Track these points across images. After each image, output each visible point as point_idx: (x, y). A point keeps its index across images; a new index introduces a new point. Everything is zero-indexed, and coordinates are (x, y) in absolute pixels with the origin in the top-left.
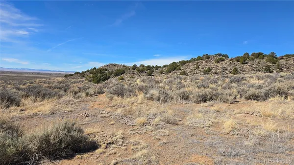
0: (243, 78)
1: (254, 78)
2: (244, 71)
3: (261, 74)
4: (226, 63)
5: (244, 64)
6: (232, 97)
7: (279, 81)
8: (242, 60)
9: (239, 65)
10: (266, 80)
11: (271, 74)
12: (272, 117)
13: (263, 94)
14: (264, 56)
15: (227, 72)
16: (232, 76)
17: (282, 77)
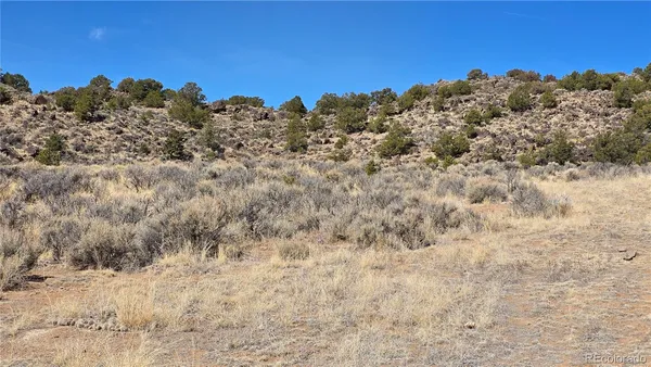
0: (76, 179)
1: (123, 179)
2: (92, 150)
3: (151, 165)
4: (17, 114)
5: (91, 120)
6: (17, 262)
7: (202, 191)
8: (81, 105)
9: (70, 127)
10: (163, 189)
11: (182, 166)
12: (153, 326)
13: (138, 243)
14: (165, 95)
15: (20, 152)
16: (35, 172)
17: (215, 176)
